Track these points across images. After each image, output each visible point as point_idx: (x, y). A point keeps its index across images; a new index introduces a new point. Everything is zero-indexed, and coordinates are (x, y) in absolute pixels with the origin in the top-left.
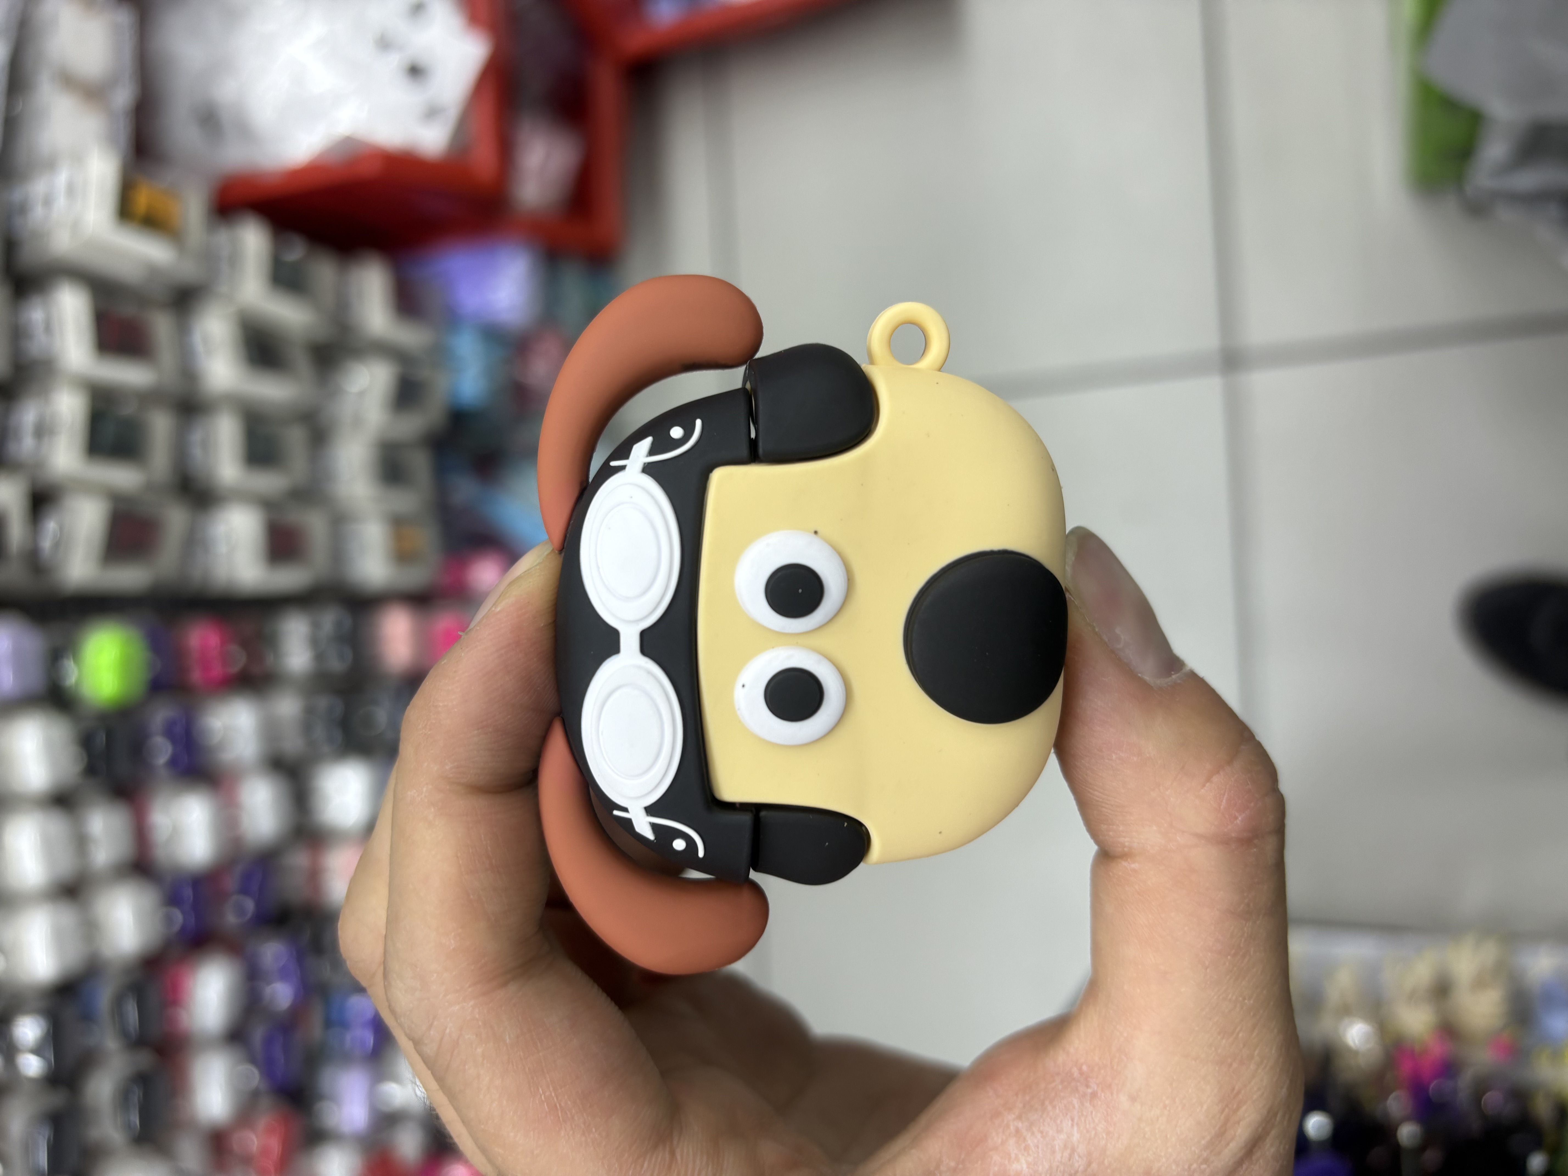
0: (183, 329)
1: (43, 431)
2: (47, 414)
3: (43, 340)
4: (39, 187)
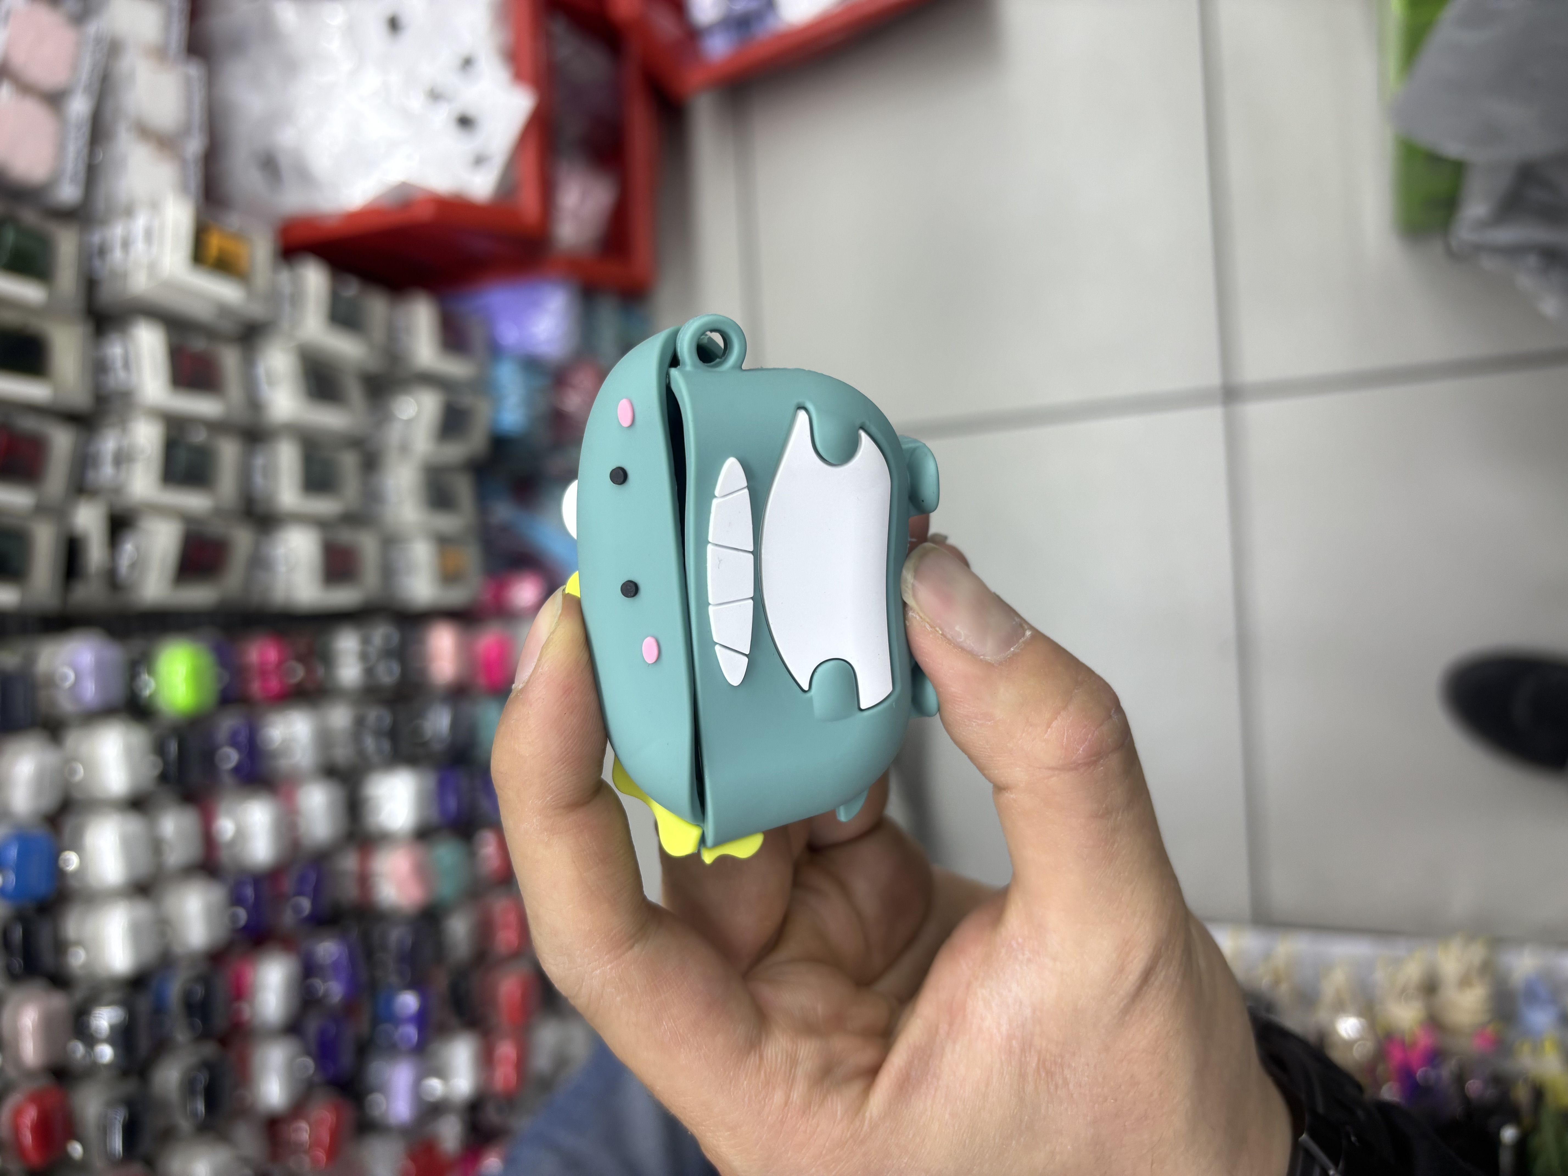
0: (249, 362)
1: (122, 458)
2: (125, 443)
3: (122, 374)
4: (117, 231)
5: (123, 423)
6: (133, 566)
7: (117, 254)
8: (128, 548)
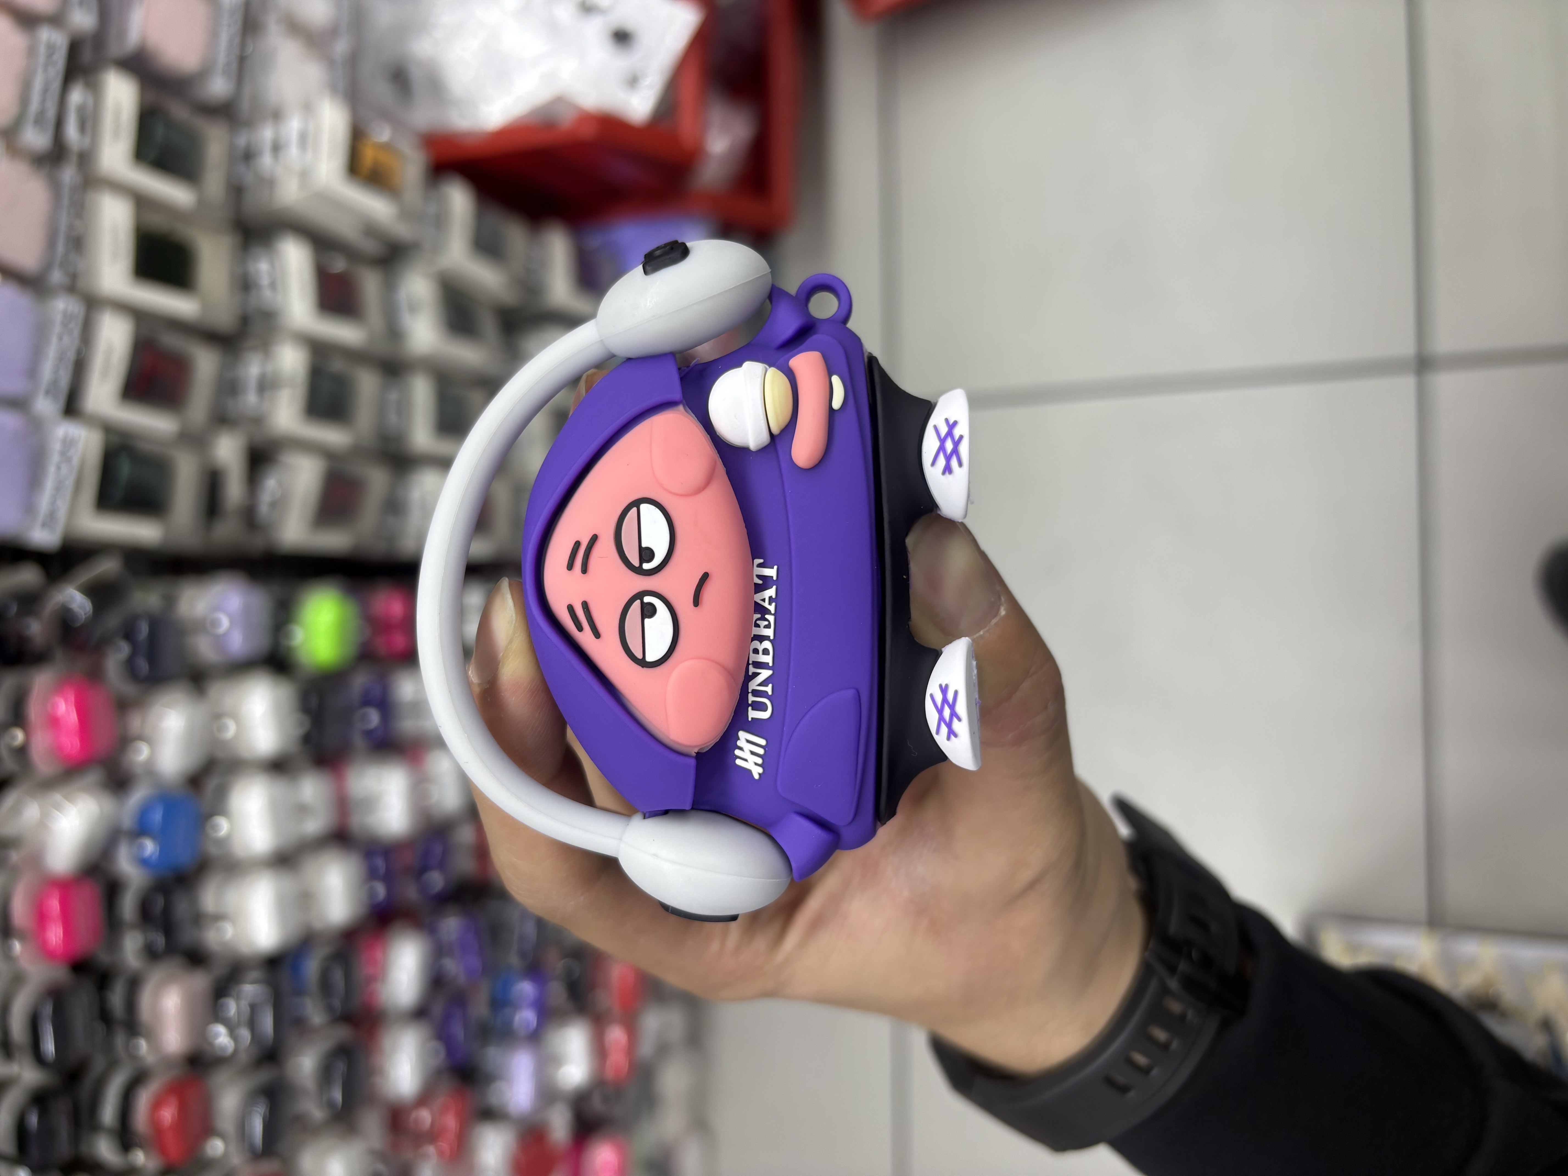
0: (390, 286)
1: (266, 385)
2: (269, 368)
3: (267, 293)
4: (267, 134)
5: (266, 346)
6: (274, 504)
7: (266, 160)
8: (271, 484)
